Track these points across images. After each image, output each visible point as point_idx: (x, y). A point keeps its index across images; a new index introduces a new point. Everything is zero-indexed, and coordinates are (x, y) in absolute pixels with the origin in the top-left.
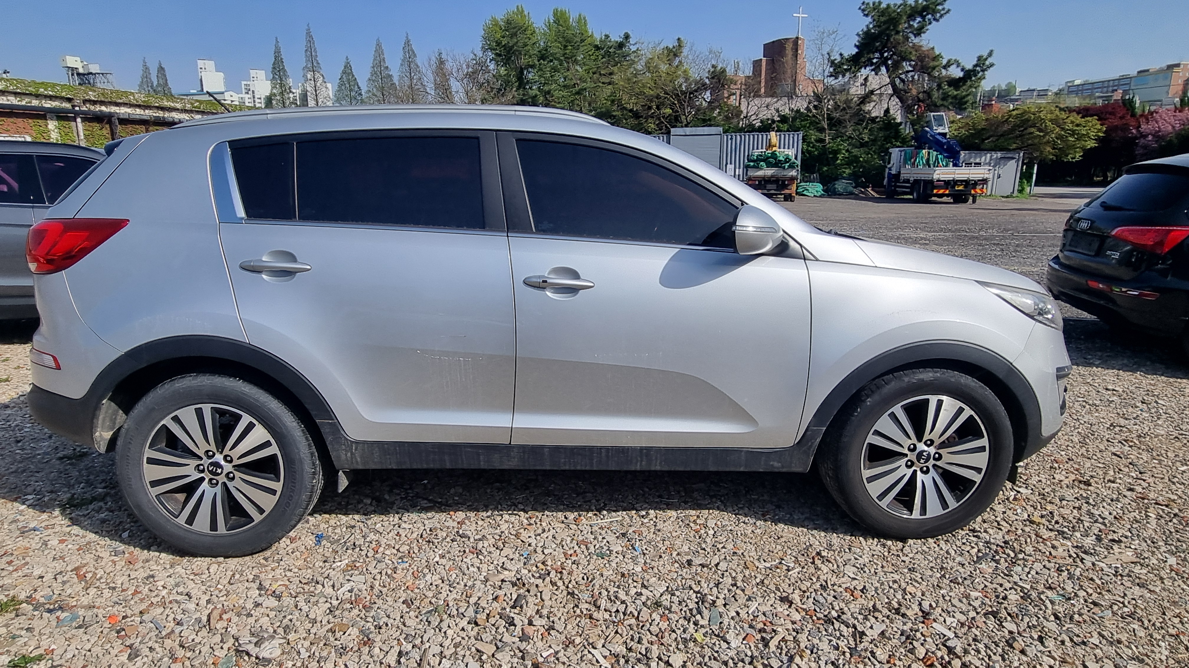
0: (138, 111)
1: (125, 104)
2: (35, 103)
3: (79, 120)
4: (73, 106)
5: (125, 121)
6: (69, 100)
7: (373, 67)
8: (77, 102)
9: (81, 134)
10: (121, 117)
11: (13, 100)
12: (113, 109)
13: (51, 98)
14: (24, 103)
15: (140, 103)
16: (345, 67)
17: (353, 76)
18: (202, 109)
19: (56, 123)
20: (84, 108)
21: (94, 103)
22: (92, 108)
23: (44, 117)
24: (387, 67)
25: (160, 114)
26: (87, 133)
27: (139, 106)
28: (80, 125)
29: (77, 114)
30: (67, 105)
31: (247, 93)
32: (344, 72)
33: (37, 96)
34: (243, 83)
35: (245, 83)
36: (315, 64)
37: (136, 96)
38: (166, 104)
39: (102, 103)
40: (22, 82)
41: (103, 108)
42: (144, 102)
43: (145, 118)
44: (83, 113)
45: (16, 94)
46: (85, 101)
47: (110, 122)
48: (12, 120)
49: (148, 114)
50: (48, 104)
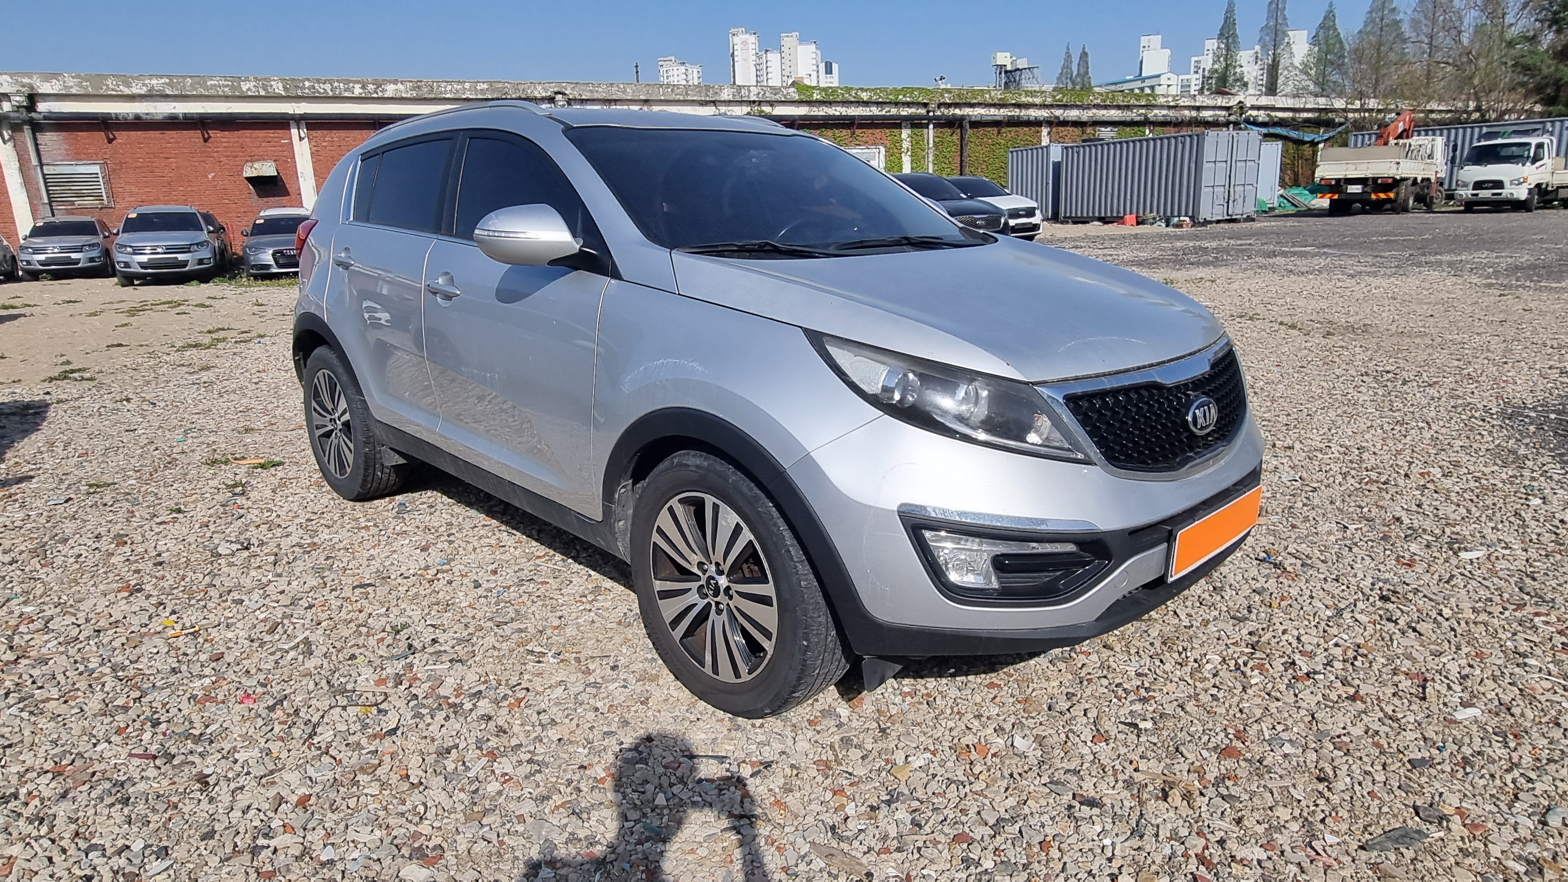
0: (993, 111)
1: (979, 105)
2: (894, 111)
3: (931, 126)
4: (928, 112)
5: (976, 124)
6: (925, 105)
7: (1370, 12)
8: (932, 106)
9: (931, 142)
10: (973, 119)
11: (875, 111)
12: (967, 111)
13: (908, 104)
14: (883, 113)
15: (996, 101)
16: (1325, 18)
17: (1336, 29)
18: (1064, 102)
19: (909, 131)
20: (938, 113)
21: (948, 106)
22: (946, 112)
23: (899, 126)
24: (1395, 9)
25: (1016, 112)
26: (937, 140)
27: (994, 105)
28: (931, 132)
29: (930, 119)
30: (922, 111)
31: (1196, 72)
32: (1321, 27)
33: (897, 104)
34: (1194, 59)
35: (1196, 59)
36: (1280, 21)
37: (993, 93)
38: (1024, 99)
39: (957, 105)
40: (885, 90)
41: (957, 111)
42: (1001, 99)
43: (999, 118)
44: (936, 118)
45: (877, 104)
46: (939, 106)
47: (961, 126)
48: (870, 131)
49: (1004, 112)
50: (905, 112)
